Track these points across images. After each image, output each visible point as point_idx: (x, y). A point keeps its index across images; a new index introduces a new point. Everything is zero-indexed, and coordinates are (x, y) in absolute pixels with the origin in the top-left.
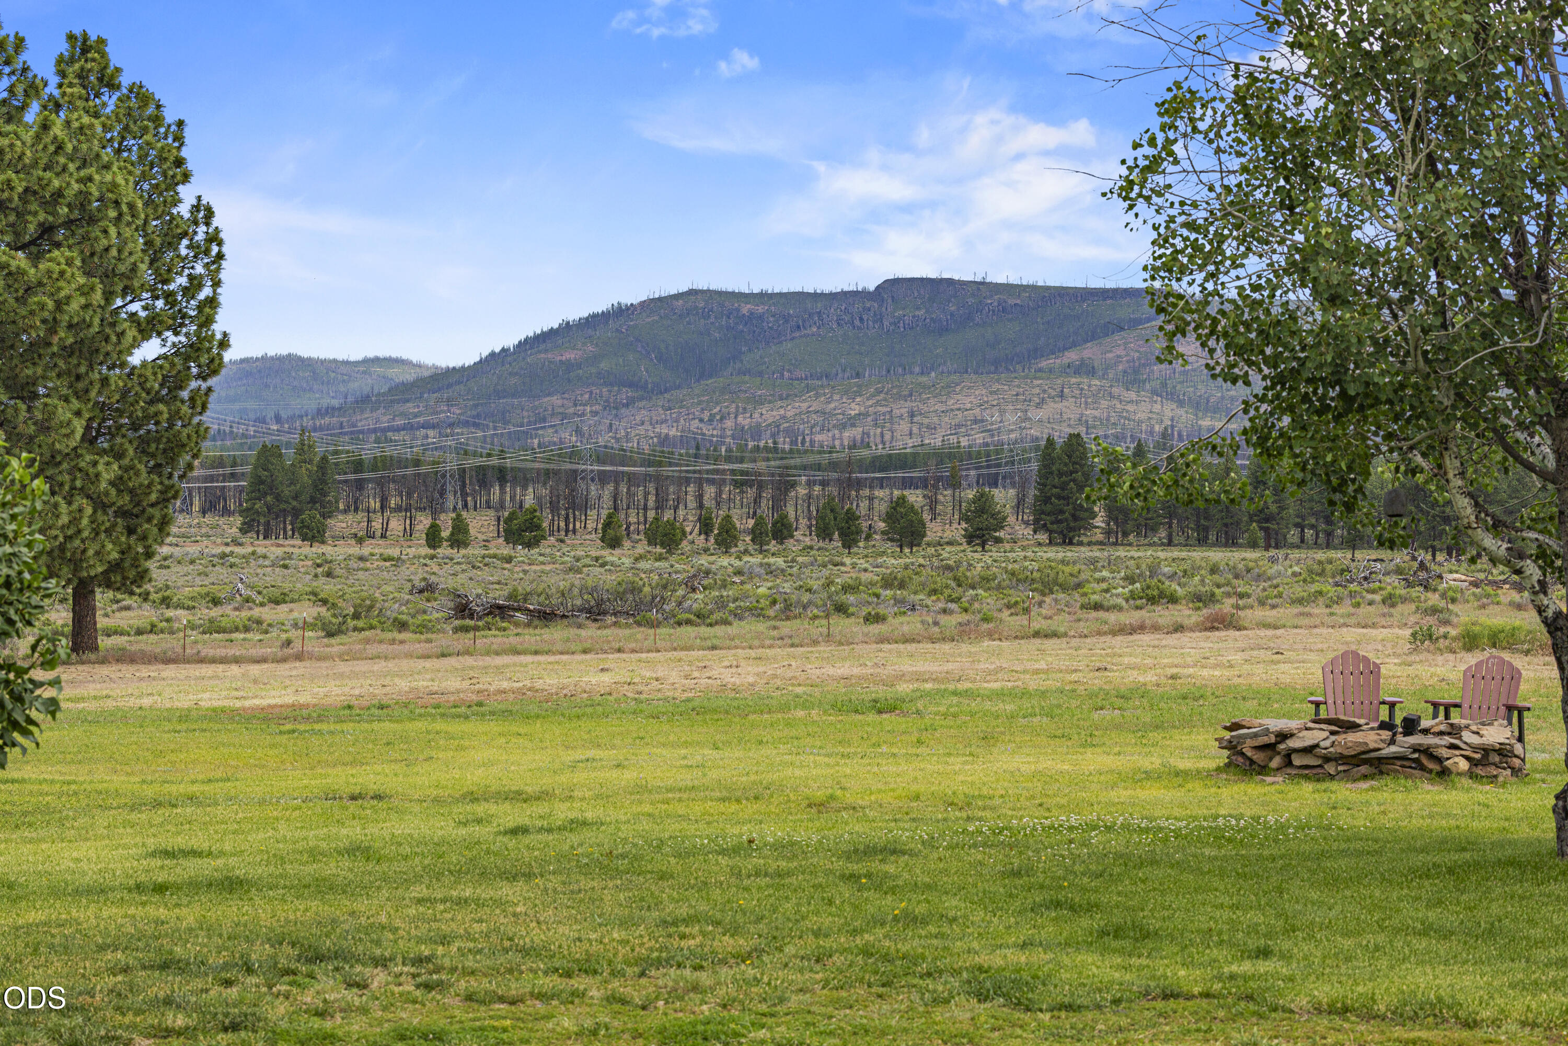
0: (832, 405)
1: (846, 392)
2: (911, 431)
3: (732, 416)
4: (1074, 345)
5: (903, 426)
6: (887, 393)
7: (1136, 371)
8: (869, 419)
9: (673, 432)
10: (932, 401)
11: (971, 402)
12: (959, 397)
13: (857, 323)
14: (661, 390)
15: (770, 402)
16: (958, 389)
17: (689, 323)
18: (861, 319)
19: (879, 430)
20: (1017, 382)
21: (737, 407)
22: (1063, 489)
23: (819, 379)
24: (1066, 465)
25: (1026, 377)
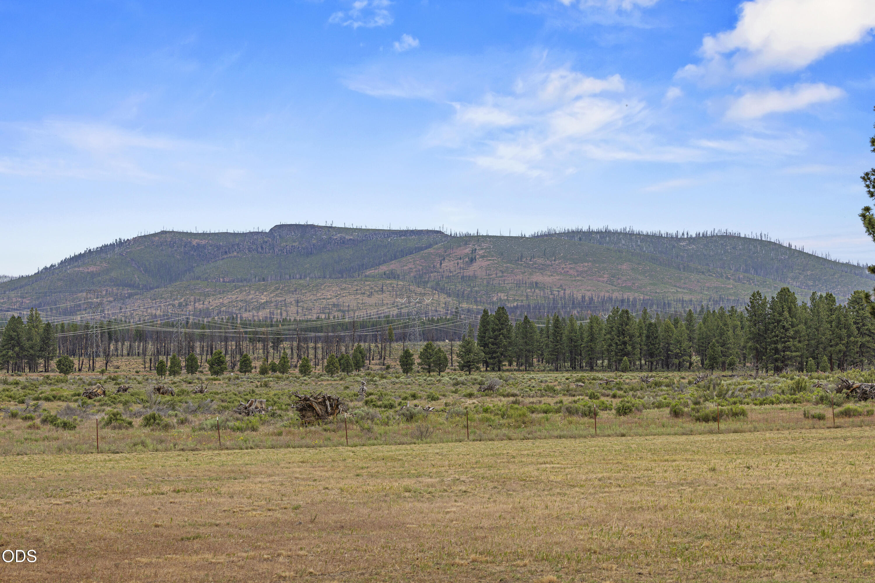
0: (251, 297)
1: (258, 289)
2: (297, 311)
3: (192, 303)
4: (385, 262)
5: (293, 309)
6: (281, 290)
7: (421, 277)
8: (272, 305)
9: (158, 313)
10: (308, 294)
11: (330, 295)
12: (323, 291)
13: (260, 250)
14: (147, 288)
15: (213, 295)
16: (323, 287)
17: (162, 250)
18: (262, 248)
19: (279, 311)
20: (356, 283)
21: (195, 298)
22: (495, 339)
23: (242, 281)
24: (497, 325)
25: (361, 280)
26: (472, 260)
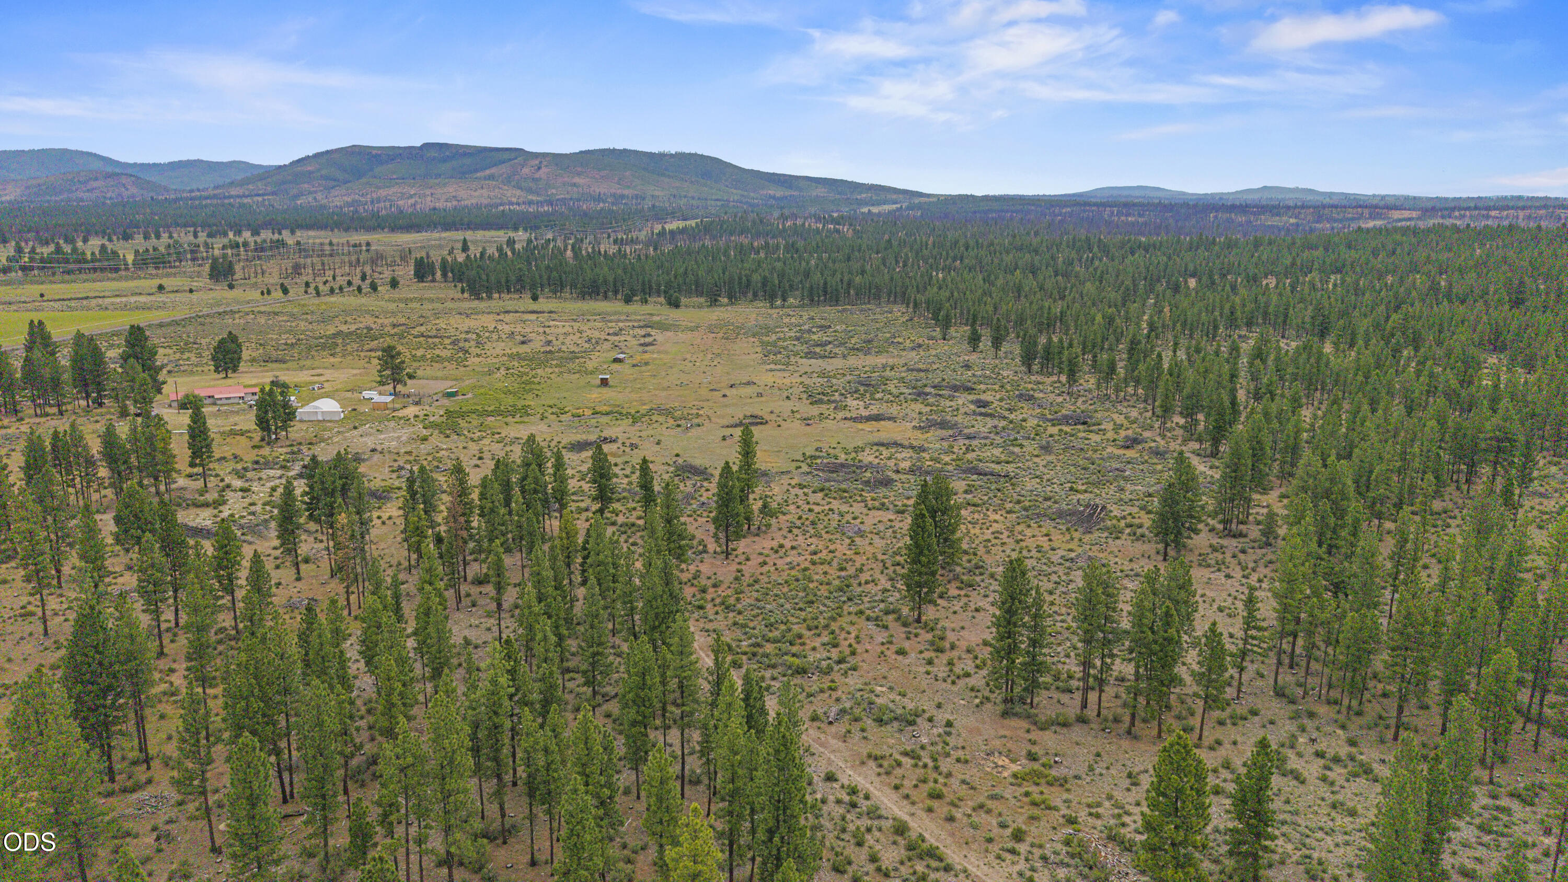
1: (410, 185)
3: (370, 194)
4: (487, 168)
5: (429, 199)
6: (423, 186)
7: (508, 178)
10: (439, 189)
13: (413, 158)
14: (344, 182)
17: (354, 157)
18: (416, 157)
20: (468, 182)
21: (372, 190)
23: (400, 180)
25: (471, 180)
26: (539, 168)
